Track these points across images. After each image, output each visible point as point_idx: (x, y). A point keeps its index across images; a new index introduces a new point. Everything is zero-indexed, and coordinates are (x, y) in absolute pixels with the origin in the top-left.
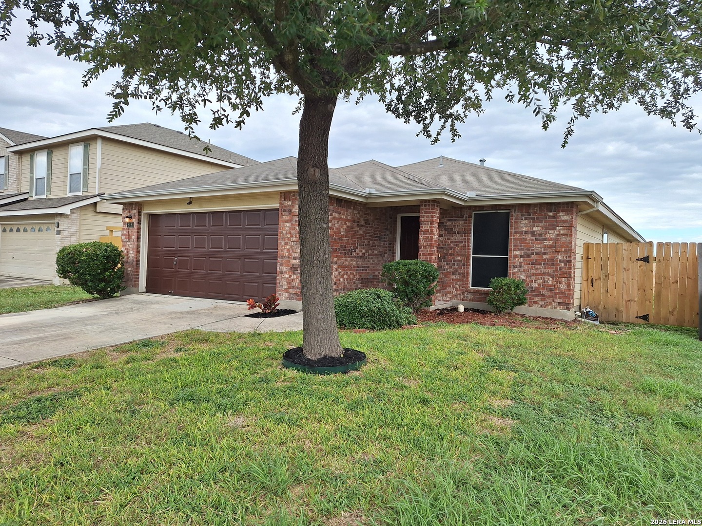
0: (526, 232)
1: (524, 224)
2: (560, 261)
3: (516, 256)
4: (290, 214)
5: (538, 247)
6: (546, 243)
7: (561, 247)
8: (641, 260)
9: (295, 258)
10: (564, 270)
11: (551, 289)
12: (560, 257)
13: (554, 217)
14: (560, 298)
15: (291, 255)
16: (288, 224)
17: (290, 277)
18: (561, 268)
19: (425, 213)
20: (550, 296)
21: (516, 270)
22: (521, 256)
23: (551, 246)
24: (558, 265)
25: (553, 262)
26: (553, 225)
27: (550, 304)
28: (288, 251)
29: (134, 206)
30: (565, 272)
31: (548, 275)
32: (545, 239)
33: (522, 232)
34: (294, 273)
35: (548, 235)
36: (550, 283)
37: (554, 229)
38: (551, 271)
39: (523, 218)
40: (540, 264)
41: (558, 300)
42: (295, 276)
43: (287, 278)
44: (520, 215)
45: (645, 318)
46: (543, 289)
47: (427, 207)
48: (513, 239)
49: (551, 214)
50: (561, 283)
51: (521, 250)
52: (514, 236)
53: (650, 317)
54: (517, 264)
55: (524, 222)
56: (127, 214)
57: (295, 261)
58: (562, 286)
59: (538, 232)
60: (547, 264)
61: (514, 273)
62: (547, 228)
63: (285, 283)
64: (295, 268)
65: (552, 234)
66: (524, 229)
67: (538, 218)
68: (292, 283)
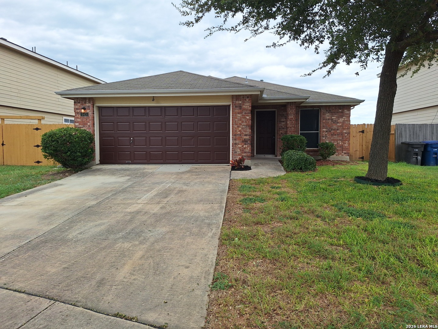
0: (329, 119)
1: (327, 116)
2: (345, 133)
3: (324, 131)
4: (241, 109)
5: (335, 127)
6: (338, 124)
7: (346, 126)
8: (361, 132)
9: (246, 135)
10: (347, 137)
11: (341, 147)
12: (345, 131)
13: (342, 112)
14: (345, 151)
15: (243, 133)
16: (239, 115)
17: (243, 146)
18: (345, 136)
19: (290, 109)
20: (340, 150)
21: (324, 138)
22: (326, 131)
23: (341, 126)
24: (344, 135)
25: (342, 134)
26: (341, 116)
27: (341, 154)
28: (240, 131)
29: (87, 100)
30: (347, 138)
31: (340, 140)
32: (338, 123)
33: (326, 119)
34: (245, 144)
35: (339, 121)
36: (340, 144)
37: (342, 118)
38: (341, 138)
39: (327, 112)
40: (336, 135)
41: (344, 152)
42: (246, 146)
43: (240, 147)
44: (325, 111)
45: (362, 158)
46: (338, 147)
47: (292, 106)
48: (322, 123)
49: (340, 111)
50: (345, 144)
51: (326, 128)
52: (323, 121)
53: (365, 158)
54: (324, 135)
55: (327, 114)
56: (80, 107)
57: (246, 137)
58: (346, 145)
59: (334, 119)
60: (339, 135)
61: (323, 140)
62: (338, 118)
63: (239, 150)
64: (246, 141)
65: (341, 120)
66: (328, 118)
67: (334, 112)
68: (245, 150)
